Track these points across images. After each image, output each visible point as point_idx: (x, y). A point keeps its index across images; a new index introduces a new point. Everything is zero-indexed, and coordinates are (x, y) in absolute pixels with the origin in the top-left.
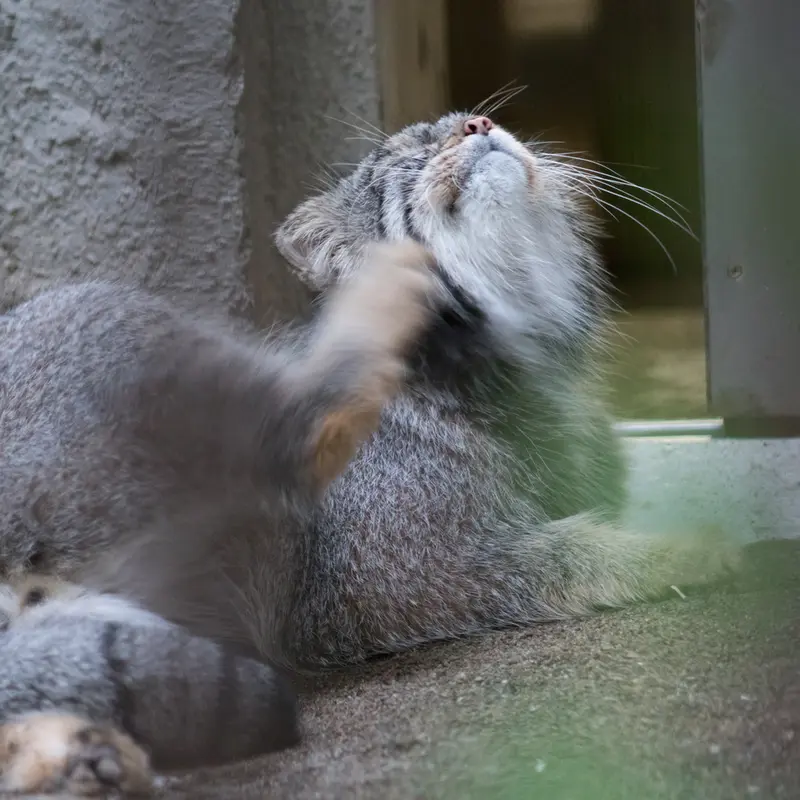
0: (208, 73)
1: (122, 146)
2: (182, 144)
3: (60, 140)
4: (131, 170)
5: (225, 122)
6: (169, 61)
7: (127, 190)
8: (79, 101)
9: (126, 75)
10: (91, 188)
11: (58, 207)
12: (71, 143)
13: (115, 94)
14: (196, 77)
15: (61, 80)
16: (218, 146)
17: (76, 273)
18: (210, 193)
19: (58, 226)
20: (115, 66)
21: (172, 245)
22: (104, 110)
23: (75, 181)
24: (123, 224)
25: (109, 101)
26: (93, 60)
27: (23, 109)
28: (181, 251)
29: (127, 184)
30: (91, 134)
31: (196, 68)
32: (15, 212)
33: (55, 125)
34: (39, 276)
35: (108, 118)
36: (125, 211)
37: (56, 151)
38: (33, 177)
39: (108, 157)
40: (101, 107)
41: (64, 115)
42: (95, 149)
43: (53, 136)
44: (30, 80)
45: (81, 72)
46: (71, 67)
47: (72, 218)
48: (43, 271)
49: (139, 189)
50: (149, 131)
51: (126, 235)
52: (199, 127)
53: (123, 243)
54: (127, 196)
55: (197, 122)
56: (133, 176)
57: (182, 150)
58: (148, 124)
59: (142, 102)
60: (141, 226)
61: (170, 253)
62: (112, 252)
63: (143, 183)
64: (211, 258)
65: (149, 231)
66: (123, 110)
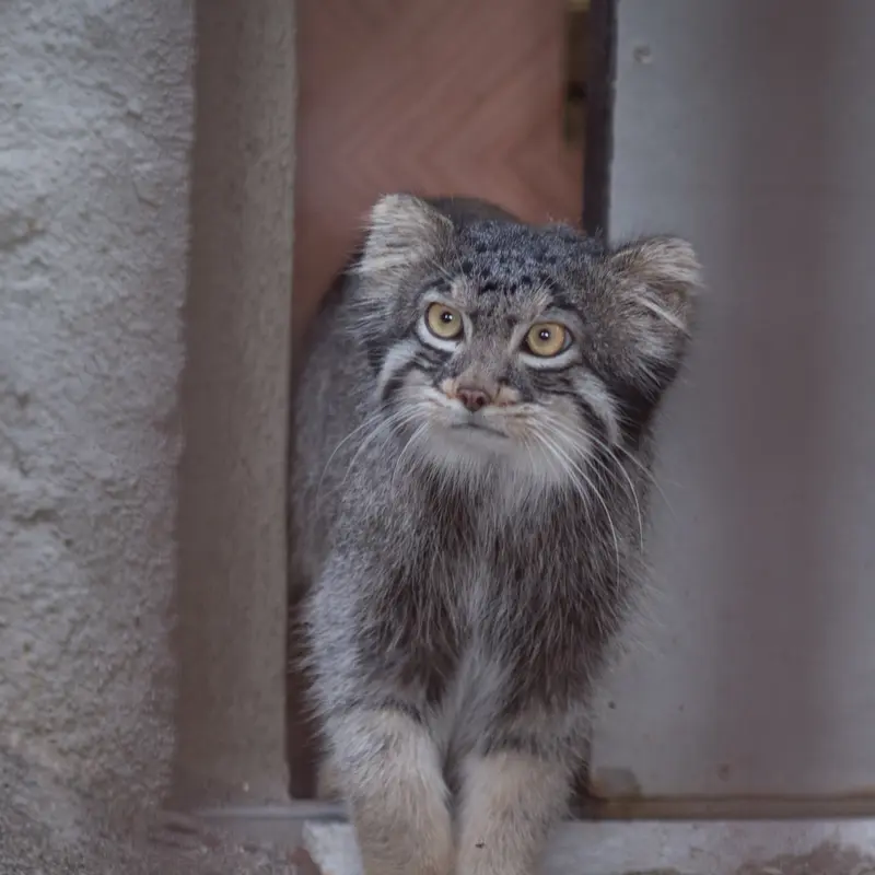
0: (145, 431)
1: (47, 503)
2: (116, 503)
4: (55, 528)
5: (161, 482)
6: (106, 417)
7: (49, 549)
9: (56, 430)
10: (5, 546)
13: (41, 450)
14: (132, 434)
16: (153, 507)
18: (140, 555)
20: (44, 420)
22: (25, 467)
25: (35, 457)
29: (50, 543)
30: (10, 490)
31: (133, 425)
35: (31, 475)
36: (45, 571)
39: (29, 514)
40: (23, 463)
42: (14, 506)
49: (64, 549)
50: (81, 489)
51: (45, 596)
52: (136, 487)
53: (40, 604)
54: (48, 556)
55: (132, 482)
56: (55, 534)
57: (116, 509)
58: (80, 482)
59: (75, 459)
60: (63, 587)
61: (94, 616)
62: (27, 614)
63: (68, 543)
64: (138, 622)
65: (72, 592)
66: (52, 467)
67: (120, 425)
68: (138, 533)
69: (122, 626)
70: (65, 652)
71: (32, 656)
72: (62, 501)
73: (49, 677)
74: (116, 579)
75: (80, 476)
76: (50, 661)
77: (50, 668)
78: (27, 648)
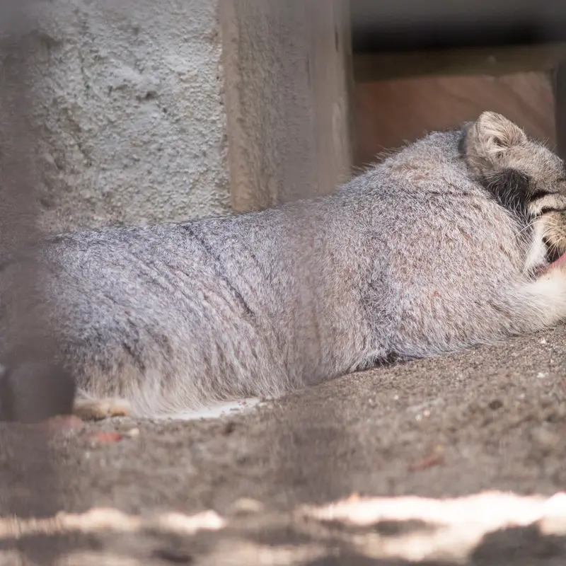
0: (200, 43)
1: (152, 88)
2: (187, 85)
3: (115, 87)
4: (157, 102)
5: (210, 72)
6: (179, 36)
7: (156, 115)
8: (125, 63)
9: (153, 46)
10: (134, 114)
11: (115, 127)
12: (121, 88)
13: (147, 57)
14: (194, 45)
15: (115, 51)
16: (207, 87)
17: (126, 166)
18: (203, 115)
19: (114, 138)
20: (147, 40)
21: (183, 146)
22: (140, 68)
23: (124, 111)
24: (153, 135)
25: (144, 62)
26: (134, 38)
27: (93, 69)
28: (188, 150)
29: (156, 111)
30: (133, 82)
31: (194, 40)
32: (90, 131)
33: (112, 78)
34: (104, 169)
35: (144, 72)
36: (154, 127)
37: (113, 93)
38: (100, 110)
39: (143, 95)
40: (139, 65)
41: (116, 71)
42: (136, 91)
43: (111, 84)
44: (97, 52)
45: (127, 45)
46: (120, 43)
47: (123, 133)
48: (105, 166)
49: (163, 114)
50: (168, 78)
51: (155, 142)
52: (196, 75)
53: (153, 147)
54: (155, 118)
55: (195, 72)
56: (159, 106)
57: (186, 89)
58: (167, 74)
59: (163, 61)
60: (164, 136)
61: (181, 151)
62: (147, 153)
63: (165, 110)
64: (204, 154)
65: (169, 138)
66: (153, 66)
67: (186, 40)
68: (200, 102)
69: (196, 156)
70: (167, 173)
71: (150, 177)
72: (159, 86)
73: (159, 188)
74: (191, 130)
75: (168, 71)
76: (160, 179)
77: (160, 183)
78: (149, 172)
